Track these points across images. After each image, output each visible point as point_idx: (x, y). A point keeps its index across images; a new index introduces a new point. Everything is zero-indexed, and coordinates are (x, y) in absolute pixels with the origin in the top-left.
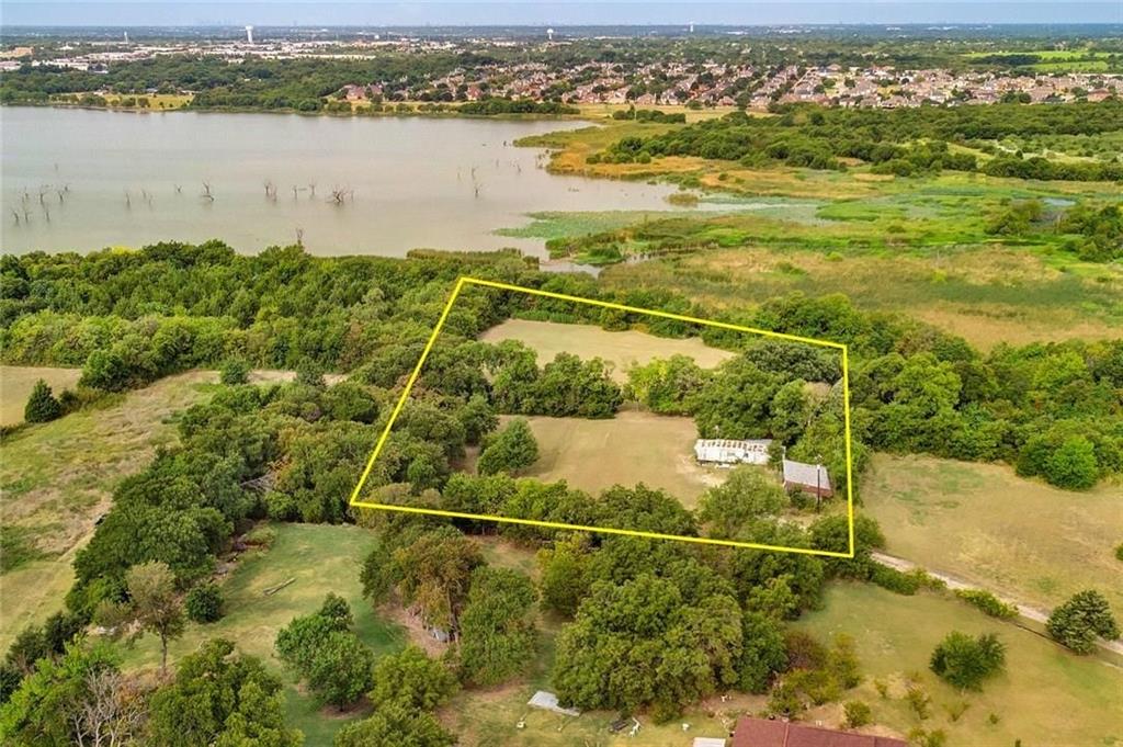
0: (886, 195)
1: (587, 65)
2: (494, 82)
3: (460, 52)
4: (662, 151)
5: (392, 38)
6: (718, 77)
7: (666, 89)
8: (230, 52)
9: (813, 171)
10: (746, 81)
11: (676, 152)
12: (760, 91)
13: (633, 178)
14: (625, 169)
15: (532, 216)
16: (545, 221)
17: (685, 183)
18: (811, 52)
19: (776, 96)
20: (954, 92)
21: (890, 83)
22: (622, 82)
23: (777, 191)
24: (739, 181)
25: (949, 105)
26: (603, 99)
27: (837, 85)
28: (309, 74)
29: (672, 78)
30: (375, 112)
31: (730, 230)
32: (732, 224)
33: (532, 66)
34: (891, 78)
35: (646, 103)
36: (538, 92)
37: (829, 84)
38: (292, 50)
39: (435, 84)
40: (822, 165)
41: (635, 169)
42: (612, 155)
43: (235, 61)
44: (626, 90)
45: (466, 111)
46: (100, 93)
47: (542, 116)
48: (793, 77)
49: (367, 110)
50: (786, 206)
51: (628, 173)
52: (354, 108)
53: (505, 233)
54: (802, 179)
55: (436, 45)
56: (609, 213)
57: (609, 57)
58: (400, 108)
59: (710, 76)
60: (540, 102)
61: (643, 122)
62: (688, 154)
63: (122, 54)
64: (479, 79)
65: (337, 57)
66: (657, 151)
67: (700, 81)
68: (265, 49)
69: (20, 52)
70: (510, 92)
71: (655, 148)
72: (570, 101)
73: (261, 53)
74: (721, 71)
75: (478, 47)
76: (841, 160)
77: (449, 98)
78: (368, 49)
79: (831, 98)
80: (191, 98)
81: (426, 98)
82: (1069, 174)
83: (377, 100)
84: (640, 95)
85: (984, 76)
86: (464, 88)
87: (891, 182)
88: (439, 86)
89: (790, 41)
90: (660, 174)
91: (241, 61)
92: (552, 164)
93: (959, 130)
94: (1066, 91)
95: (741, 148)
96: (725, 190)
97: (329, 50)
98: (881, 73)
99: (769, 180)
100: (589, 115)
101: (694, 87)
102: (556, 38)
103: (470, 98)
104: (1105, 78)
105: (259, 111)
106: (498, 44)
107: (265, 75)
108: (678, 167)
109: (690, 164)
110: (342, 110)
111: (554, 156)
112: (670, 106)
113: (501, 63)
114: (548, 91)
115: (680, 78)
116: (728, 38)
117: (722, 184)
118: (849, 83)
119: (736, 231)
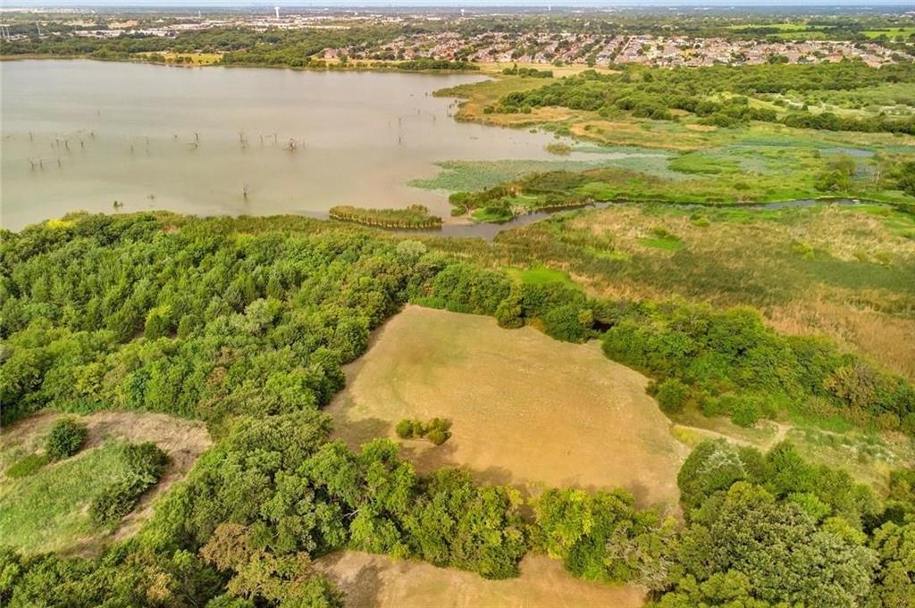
0: (718, 146)
1: (485, 34)
2: (423, 46)
3: (405, 24)
4: (539, 103)
5: (365, 14)
6: (572, 43)
7: (538, 51)
8: (260, 24)
9: (655, 121)
10: (591, 46)
11: (550, 103)
12: (601, 53)
13: (519, 126)
14: (511, 118)
15: (440, 165)
16: (451, 170)
17: (559, 132)
18: (629, 25)
19: (613, 57)
20: (733, 54)
21: (687, 47)
22: (508, 46)
23: (632, 142)
24: (600, 132)
25: (734, 65)
26: (496, 59)
27: (652, 49)
28: (302, 41)
29: (542, 44)
30: (341, 68)
31: (601, 184)
32: (603, 177)
33: (450, 34)
34: (688, 45)
35: (525, 63)
36: (452, 54)
37: (647, 48)
38: (300, 23)
39: (384, 47)
40: (660, 117)
41: (520, 119)
42: (503, 107)
43: (261, 30)
44: (511, 52)
45: (403, 68)
46: (163, 53)
47: (454, 71)
48: (621, 43)
49: (337, 66)
50: (641, 155)
51: (515, 122)
52: (327, 65)
53: (416, 184)
54: (648, 129)
55: (391, 20)
56: (501, 162)
57: (499, 28)
58: (359, 65)
59: (566, 42)
60: (452, 61)
61: (523, 77)
62: (558, 104)
63: (191, 25)
64: (413, 44)
65: (327, 27)
66: (536, 103)
67: (561, 46)
68: (284, 22)
69: (130, 24)
70: (433, 54)
71: (534, 101)
72: (473, 60)
73: (279, 25)
74: (573, 39)
75: (418, 21)
76: (673, 112)
77: (392, 58)
78: (348, 22)
79: (650, 58)
80: (221, 56)
81: (377, 57)
82: (853, 126)
83: (344, 59)
84: (520, 56)
85: (750, 43)
86: (403, 51)
87: (715, 132)
88: (387, 49)
89: (613, 17)
90: (540, 123)
91: (265, 30)
92: (459, 113)
93: (751, 86)
94: (809, 53)
95: (598, 102)
96: (591, 139)
97: (323, 22)
98: (680, 41)
99: (624, 130)
100: (486, 70)
101: (557, 50)
102: (467, 15)
103: (406, 57)
104: (833, 44)
105: (265, 67)
106: (429, 19)
107: (274, 40)
108: (552, 117)
109: (560, 114)
110: (320, 67)
111: (461, 105)
112: (543, 65)
113: (429, 32)
114: (459, 53)
115: (546, 43)
116: (573, 15)
117: (587, 133)
118: (660, 48)
119: (607, 185)
